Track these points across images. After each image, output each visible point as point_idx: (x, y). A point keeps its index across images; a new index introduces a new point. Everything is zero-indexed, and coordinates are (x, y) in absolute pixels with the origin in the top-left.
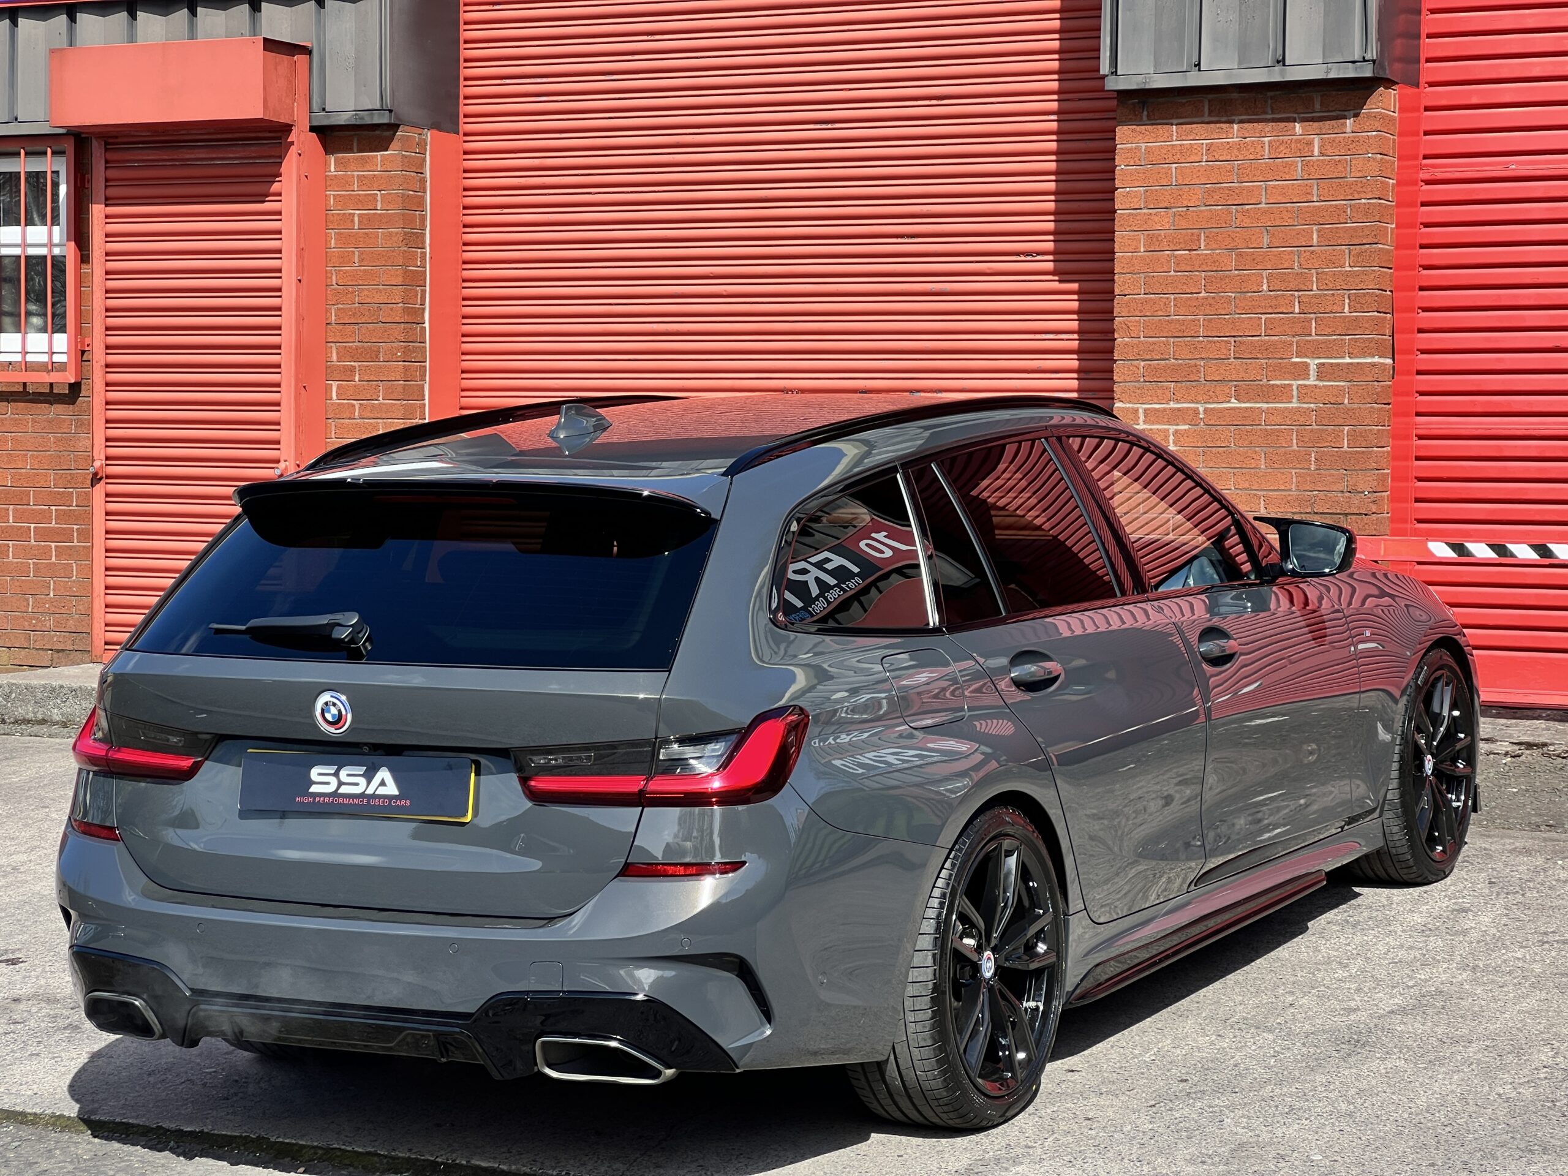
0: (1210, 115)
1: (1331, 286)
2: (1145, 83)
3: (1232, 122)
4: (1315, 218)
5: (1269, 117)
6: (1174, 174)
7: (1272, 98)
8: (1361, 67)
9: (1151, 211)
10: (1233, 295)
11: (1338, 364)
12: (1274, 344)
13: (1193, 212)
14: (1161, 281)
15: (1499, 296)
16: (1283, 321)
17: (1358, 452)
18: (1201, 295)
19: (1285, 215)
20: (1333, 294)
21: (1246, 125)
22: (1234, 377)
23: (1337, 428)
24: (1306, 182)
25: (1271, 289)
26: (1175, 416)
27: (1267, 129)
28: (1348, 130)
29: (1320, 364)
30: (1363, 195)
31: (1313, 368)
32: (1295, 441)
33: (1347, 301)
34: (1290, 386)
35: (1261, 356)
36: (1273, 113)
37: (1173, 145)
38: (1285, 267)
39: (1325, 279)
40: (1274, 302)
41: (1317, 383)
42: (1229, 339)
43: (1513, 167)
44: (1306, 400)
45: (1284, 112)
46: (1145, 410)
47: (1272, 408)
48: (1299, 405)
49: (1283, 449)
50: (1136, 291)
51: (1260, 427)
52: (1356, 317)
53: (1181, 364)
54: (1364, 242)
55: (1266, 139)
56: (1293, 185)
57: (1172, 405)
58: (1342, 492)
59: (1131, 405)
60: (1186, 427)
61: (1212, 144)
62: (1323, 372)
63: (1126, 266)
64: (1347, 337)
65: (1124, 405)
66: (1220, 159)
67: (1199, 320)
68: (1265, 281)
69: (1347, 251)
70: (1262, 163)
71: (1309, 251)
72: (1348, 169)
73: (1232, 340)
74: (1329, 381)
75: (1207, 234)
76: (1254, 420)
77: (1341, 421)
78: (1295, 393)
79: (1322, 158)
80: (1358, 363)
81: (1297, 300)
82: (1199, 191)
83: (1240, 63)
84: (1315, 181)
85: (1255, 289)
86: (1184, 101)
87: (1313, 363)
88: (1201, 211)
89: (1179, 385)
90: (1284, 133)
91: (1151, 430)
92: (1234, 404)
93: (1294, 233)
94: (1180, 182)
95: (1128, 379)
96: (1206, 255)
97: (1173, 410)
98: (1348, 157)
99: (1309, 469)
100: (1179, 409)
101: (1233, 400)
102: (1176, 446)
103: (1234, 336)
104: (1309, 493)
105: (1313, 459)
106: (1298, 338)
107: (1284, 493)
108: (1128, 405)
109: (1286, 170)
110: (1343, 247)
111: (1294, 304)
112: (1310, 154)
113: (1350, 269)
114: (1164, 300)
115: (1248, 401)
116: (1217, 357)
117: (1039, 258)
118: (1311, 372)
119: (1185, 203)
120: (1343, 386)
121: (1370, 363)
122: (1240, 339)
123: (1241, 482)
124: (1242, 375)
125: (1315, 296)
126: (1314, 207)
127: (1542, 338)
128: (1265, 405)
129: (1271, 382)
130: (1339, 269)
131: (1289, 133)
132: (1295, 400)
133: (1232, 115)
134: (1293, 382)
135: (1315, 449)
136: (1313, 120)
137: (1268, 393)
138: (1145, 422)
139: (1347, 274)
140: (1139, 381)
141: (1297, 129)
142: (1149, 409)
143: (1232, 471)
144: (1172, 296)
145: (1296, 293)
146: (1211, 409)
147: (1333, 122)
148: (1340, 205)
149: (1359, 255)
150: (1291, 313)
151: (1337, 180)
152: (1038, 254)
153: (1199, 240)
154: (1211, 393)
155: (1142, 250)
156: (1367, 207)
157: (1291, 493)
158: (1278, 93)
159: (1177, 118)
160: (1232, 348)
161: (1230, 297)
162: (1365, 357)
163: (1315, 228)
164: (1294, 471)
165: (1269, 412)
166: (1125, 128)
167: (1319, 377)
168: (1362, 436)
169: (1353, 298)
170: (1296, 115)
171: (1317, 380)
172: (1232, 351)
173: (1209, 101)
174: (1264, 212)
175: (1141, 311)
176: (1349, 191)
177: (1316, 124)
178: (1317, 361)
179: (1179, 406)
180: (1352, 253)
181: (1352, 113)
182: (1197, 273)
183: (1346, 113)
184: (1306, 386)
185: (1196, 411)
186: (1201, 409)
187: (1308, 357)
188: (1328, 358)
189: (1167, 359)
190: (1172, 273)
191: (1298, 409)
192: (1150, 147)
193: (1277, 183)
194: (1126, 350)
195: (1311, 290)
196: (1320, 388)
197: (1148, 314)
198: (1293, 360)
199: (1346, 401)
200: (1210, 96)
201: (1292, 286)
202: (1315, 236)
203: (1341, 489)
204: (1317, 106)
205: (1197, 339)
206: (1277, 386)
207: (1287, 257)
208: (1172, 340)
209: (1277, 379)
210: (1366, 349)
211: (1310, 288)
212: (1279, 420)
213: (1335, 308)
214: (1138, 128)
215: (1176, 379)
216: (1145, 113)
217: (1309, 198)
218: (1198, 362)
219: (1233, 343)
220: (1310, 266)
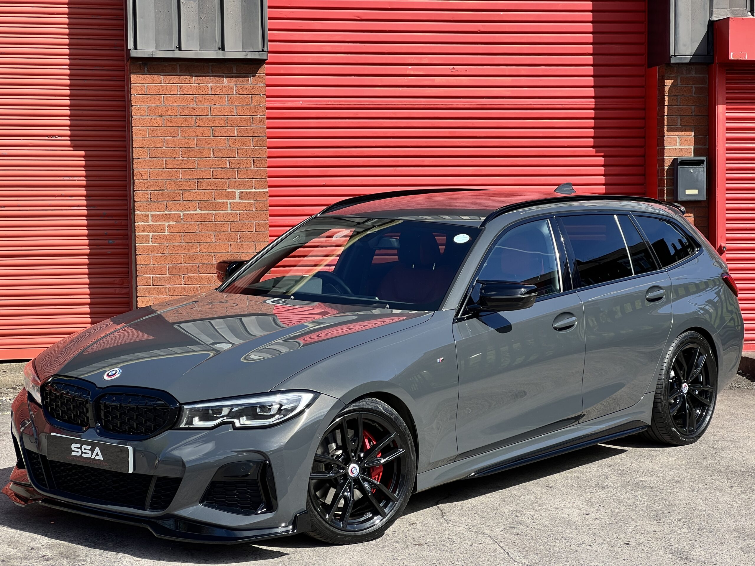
0: (180, 72)
1: (245, 155)
2: (152, 54)
3: (192, 76)
4: (236, 124)
5: (211, 74)
6: (163, 100)
7: (211, 66)
8: (262, 54)
9: (151, 117)
10: (196, 159)
11: (250, 192)
12: (217, 183)
13: (174, 118)
14: (159, 152)
15: (297, 161)
16: (222, 172)
17: (261, 233)
18: (179, 159)
19: (221, 122)
20: (246, 159)
21: (199, 78)
22: (198, 198)
23: (250, 222)
24: (230, 106)
25: (215, 156)
26: (168, 218)
27: (210, 81)
28: (250, 83)
29: (241, 192)
30: (259, 114)
31: (237, 194)
32: (229, 229)
33: (252, 162)
34: (227, 202)
35: (211, 188)
36: (212, 73)
37: (162, 86)
38: (222, 146)
39: (242, 152)
40: (217, 163)
41: (240, 201)
42: (195, 180)
43: (301, 103)
44: (235, 209)
45: (218, 73)
46: (152, 215)
47: (218, 213)
48: (231, 212)
49: (224, 233)
50: (145, 157)
51: (212, 222)
52: (257, 170)
53: (171, 193)
54: (260, 135)
55: (210, 85)
56: (224, 107)
57: (166, 212)
58: (254, 252)
59: (144, 213)
60: (174, 223)
61: (182, 86)
62: (242, 196)
63: (139, 144)
64: (253, 180)
65: (141, 213)
66: (187, 93)
67: (179, 171)
68: (212, 152)
69: (251, 139)
70: (208, 96)
71: (233, 139)
72: (251, 101)
73: (196, 180)
74: (245, 200)
75: (181, 129)
76: (209, 219)
77: (252, 219)
78: (229, 206)
79: (237, 95)
80: (259, 192)
81: (228, 162)
82: (176, 108)
83: (200, 48)
84: (235, 106)
85: (207, 156)
86: (167, 64)
87: (237, 192)
88: (178, 118)
89: (170, 203)
90: (219, 83)
91: (156, 225)
92: (198, 211)
93: (225, 130)
94: (166, 103)
95: (143, 200)
96: (182, 139)
97: (167, 215)
98: (250, 95)
99: (237, 242)
100: (170, 215)
101: (198, 210)
102: (169, 232)
103: (197, 179)
104: (237, 253)
105: (239, 237)
106: (229, 180)
107: (224, 254)
108: (143, 213)
109: (221, 100)
110: (250, 137)
111: (227, 164)
112: (232, 93)
113: (254, 148)
114: (160, 161)
115: (206, 210)
116: (189, 189)
117: (59, 138)
118: (237, 196)
119: (170, 114)
120: (252, 203)
121: (265, 192)
122: (200, 180)
123: (203, 249)
124: (202, 197)
125: (237, 160)
126: (235, 118)
127: (317, 181)
128: (214, 212)
129: (217, 201)
130: (248, 147)
131: (221, 83)
132: (229, 209)
133: (192, 73)
134: (228, 201)
135: (239, 233)
136: (232, 77)
137: (214, 206)
138: (152, 221)
139: (252, 150)
140: (148, 201)
141: (225, 81)
142: (154, 215)
143: (198, 244)
144: (164, 159)
145: (228, 159)
146: (187, 214)
147: (243, 79)
148: (248, 118)
149: (258, 141)
150: (226, 168)
151: (246, 106)
152: (59, 136)
153: (178, 132)
154: (187, 206)
155: (148, 136)
156: (261, 119)
157: (228, 254)
158: (214, 63)
159: (163, 72)
160: (196, 184)
161: (195, 160)
162: (262, 189)
163: (236, 128)
164: (229, 243)
165: (215, 215)
166: (136, 75)
167: (241, 198)
168: (262, 226)
169: (255, 161)
170: (224, 75)
171: (240, 199)
172: (196, 186)
173: (180, 65)
174: (210, 120)
175: (148, 166)
176: (252, 111)
177: (234, 79)
178: (239, 191)
179: (170, 213)
180: (254, 140)
181: (251, 75)
182: (177, 148)
183: (249, 75)
184: (234, 202)
185: (179, 215)
186: (182, 214)
187: (235, 189)
188: (244, 189)
189: (163, 190)
190: (164, 148)
191: (231, 214)
192: (150, 86)
193: (216, 106)
194: (141, 186)
195: (235, 157)
196: (241, 203)
197: (152, 168)
198: (227, 190)
199: (254, 210)
200: (180, 63)
201: (226, 155)
202: (236, 132)
203: (253, 251)
204: (234, 71)
205: (178, 180)
206: (220, 203)
207: (223, 141)
208: (165, 180)
209: (220, 199)
210: (262, 185)
211: (235, 156)
212: (222, 219)
213: (247, 166)
214: (143, 76)
215: (168, 200)
216: (146, 69)
217: (233, 114)
218: (179, 192)
219: (197, 182)
220: (234, 146)
